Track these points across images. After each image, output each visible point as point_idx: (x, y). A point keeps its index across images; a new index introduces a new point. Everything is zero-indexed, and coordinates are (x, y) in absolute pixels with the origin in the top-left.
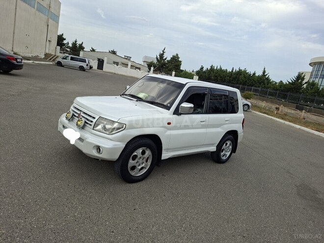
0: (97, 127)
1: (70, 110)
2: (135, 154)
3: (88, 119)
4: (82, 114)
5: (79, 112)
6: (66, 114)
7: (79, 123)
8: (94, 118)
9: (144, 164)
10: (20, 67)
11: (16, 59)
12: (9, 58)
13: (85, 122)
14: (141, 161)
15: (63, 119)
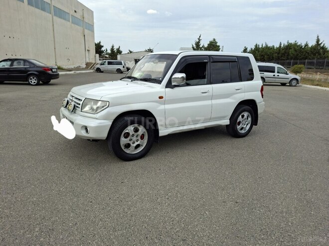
0: (83, 109)
2: (126, 131)
3: (76, 103)
5: (72, 99)
8: (81, 100)
9: (139, 142)
12: (45, 70)
13: (76, 106)
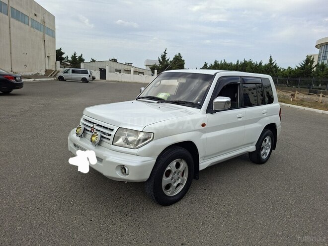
0: (116, 141)
1: (81, 124)
2: (168, 168)
3: (104, 133)
4: (95, 127)
5: (92, 125)
6: (76, 129)
7: (94, 139)
8: (112, 130)
9: (180, 180)
10: (20, 85)
11: (15, 78)
12: (8, 78)
13: (102, 137)
14: (176, 176)
15: (73, 135)
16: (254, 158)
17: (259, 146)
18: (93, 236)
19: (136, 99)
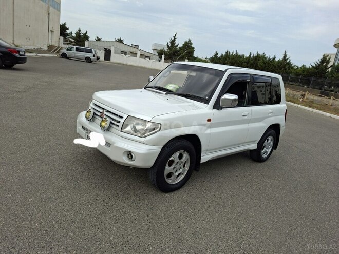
0: (125, 128)
1: (90, 108)
2: (172, 158)
3: (113, 119)
4: (105, 113)
5: (101, 111)
6: (85, 112)
7: (103, 124)
8: (122, 117)
9: (181, 170)
10: (23, 60)
11: (19, 52)
12: (11, 51)
13: (111, 123)
14: (178, 166)
15: (82, 117)
16: (254, 156)
17: (261, 145)
18: (98, 213)
19: (145, 88)
